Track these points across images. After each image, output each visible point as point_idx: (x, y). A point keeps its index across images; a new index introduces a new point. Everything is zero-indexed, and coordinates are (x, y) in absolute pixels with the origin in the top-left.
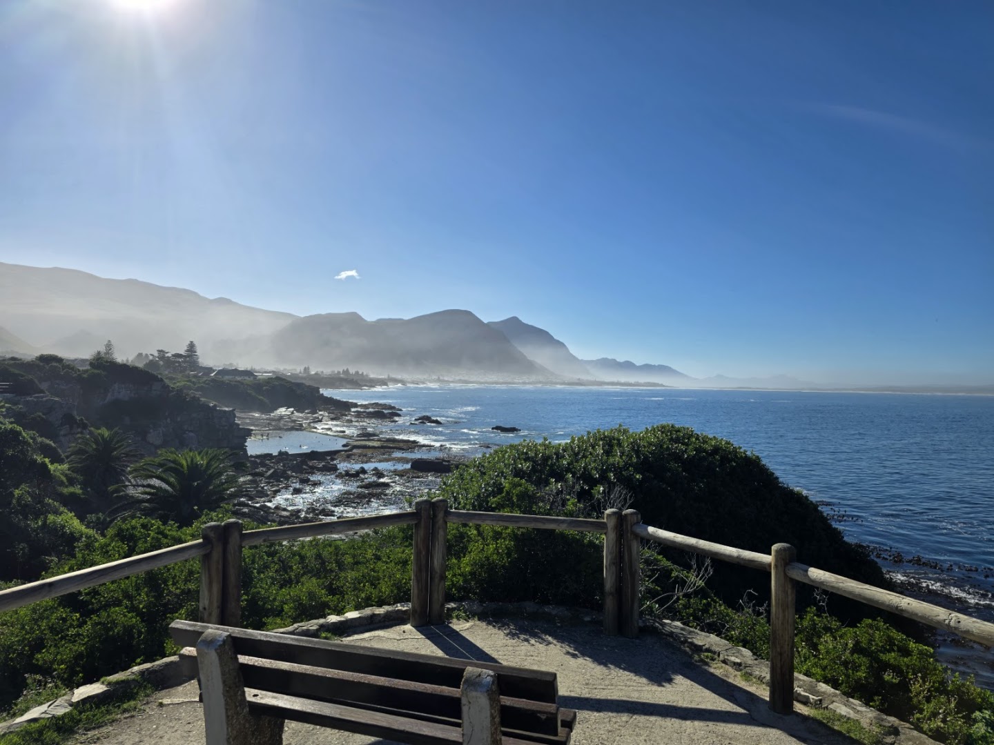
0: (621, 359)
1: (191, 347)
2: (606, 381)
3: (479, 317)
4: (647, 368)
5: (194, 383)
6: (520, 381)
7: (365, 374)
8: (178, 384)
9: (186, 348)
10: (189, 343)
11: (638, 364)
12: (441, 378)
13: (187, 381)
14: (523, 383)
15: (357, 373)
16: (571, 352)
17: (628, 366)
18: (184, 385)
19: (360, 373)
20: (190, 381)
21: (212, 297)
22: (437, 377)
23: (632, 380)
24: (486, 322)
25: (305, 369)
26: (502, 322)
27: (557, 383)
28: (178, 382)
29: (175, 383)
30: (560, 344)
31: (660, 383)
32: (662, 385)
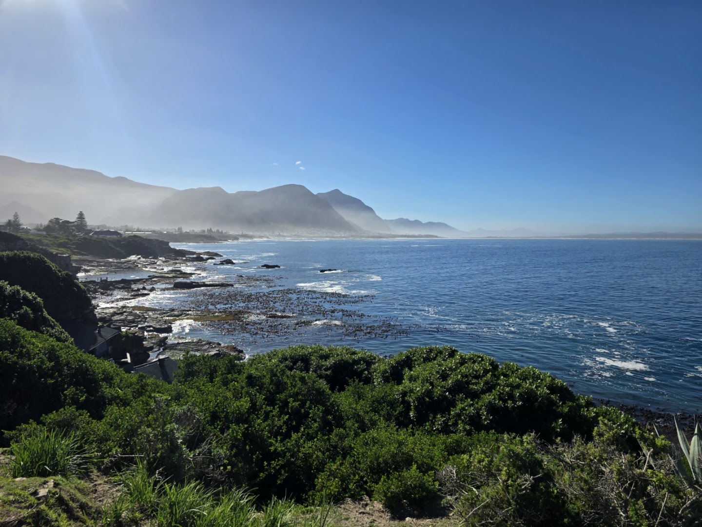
0: (412, 219)
1: (81, 216)
2: (398, 234)
3: (309, 189)
4: (430, 225)
5: (71, 240)
6: (338, 236)
7: (224, 232)
8: (60, 241)
9: (77, 216)
10: (79, 212)
11: (423, 222)
12: (281, 234)
13: (66, 239)
14: (340, 236)
15: (218, 231)
16: (377, 214)
17: (417, 223)
18: (64, 242)
19: (220, 231)
20: (68, 239)
21: (113, 176)
22: (278, 234)
23: (416, 233)
24: (315, 193)
25: (179, 229)
26: (328, 193)
27: (363, 237)
28: (61, 239)
29: (58, 241)
30: (370, 209)
31: (435, 235)
32: (436, 237)
